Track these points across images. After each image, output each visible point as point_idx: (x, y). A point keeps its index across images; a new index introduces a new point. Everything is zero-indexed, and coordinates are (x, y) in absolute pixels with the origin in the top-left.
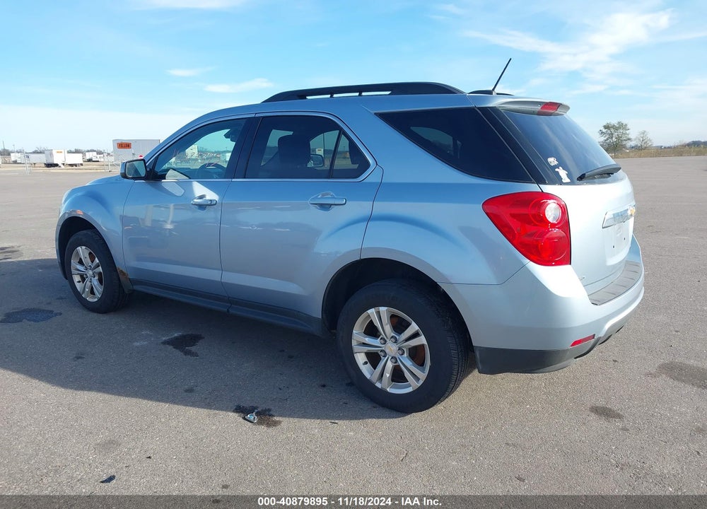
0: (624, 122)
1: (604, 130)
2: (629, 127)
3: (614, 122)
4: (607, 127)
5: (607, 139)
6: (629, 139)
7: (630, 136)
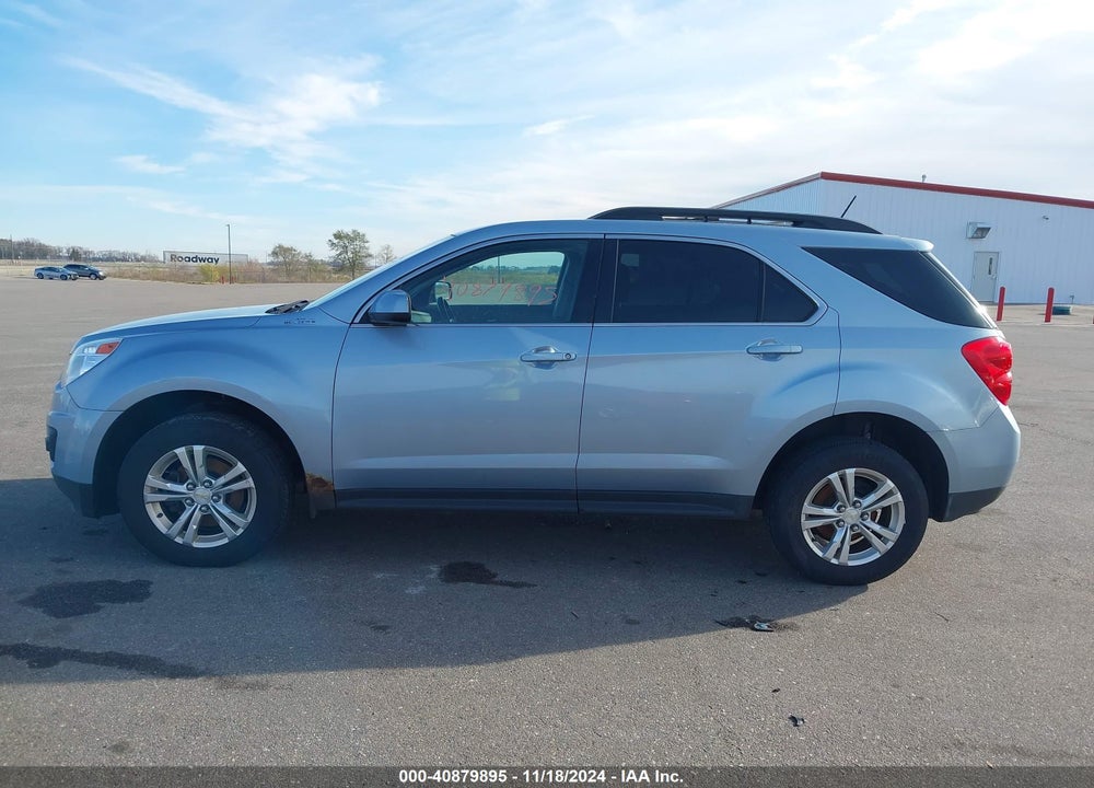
0: (361, 231)
1: (335, 241)
2: (367, 238)
3: (347, 229)
4: (338, 236)
5: (340, 254)
6: (370, 256)
7: (371, 251)
